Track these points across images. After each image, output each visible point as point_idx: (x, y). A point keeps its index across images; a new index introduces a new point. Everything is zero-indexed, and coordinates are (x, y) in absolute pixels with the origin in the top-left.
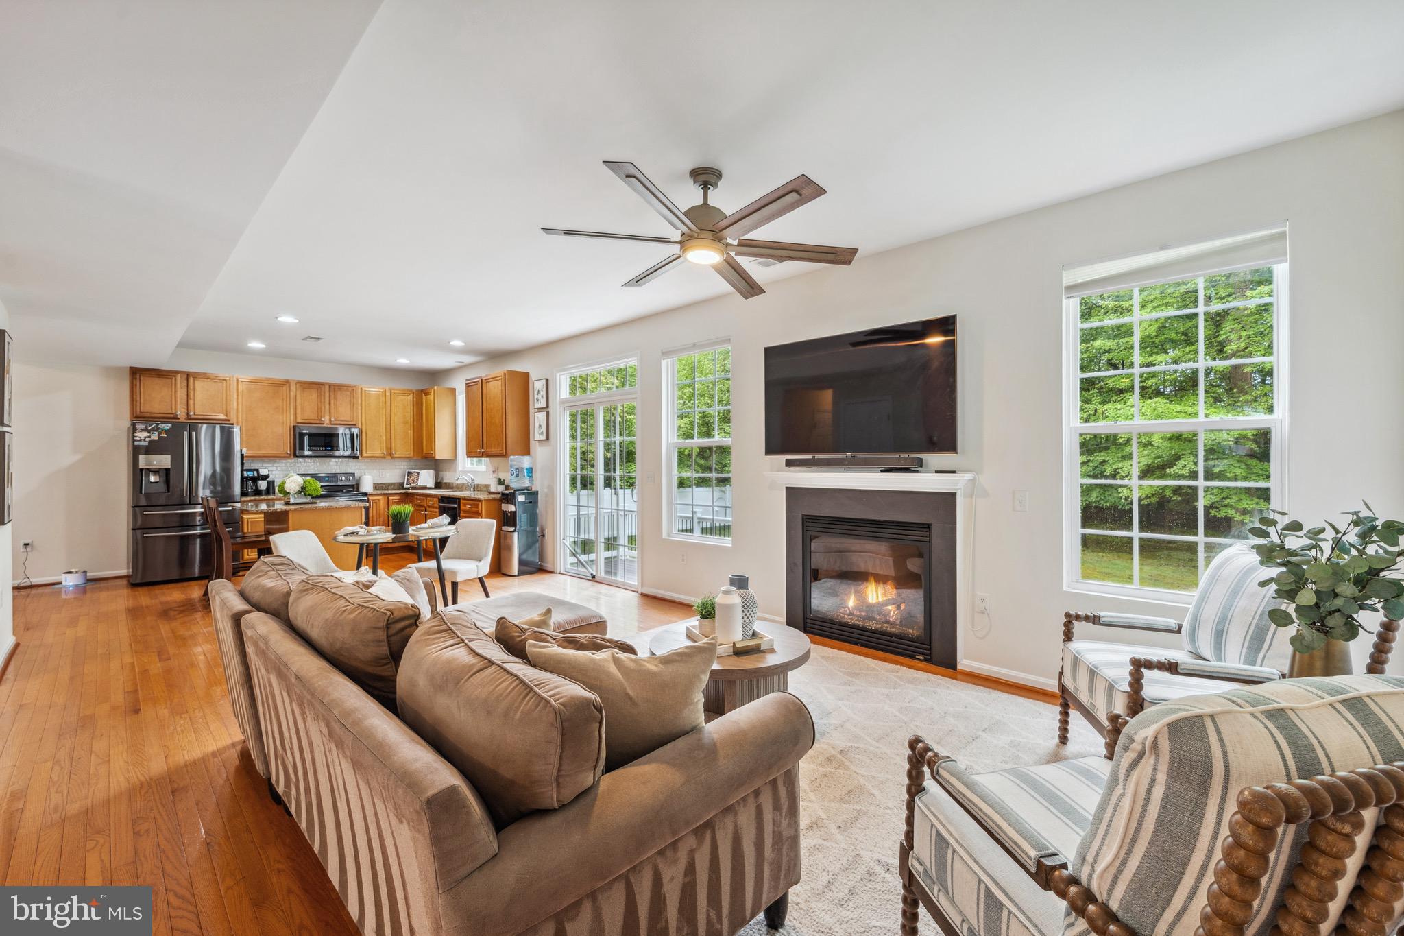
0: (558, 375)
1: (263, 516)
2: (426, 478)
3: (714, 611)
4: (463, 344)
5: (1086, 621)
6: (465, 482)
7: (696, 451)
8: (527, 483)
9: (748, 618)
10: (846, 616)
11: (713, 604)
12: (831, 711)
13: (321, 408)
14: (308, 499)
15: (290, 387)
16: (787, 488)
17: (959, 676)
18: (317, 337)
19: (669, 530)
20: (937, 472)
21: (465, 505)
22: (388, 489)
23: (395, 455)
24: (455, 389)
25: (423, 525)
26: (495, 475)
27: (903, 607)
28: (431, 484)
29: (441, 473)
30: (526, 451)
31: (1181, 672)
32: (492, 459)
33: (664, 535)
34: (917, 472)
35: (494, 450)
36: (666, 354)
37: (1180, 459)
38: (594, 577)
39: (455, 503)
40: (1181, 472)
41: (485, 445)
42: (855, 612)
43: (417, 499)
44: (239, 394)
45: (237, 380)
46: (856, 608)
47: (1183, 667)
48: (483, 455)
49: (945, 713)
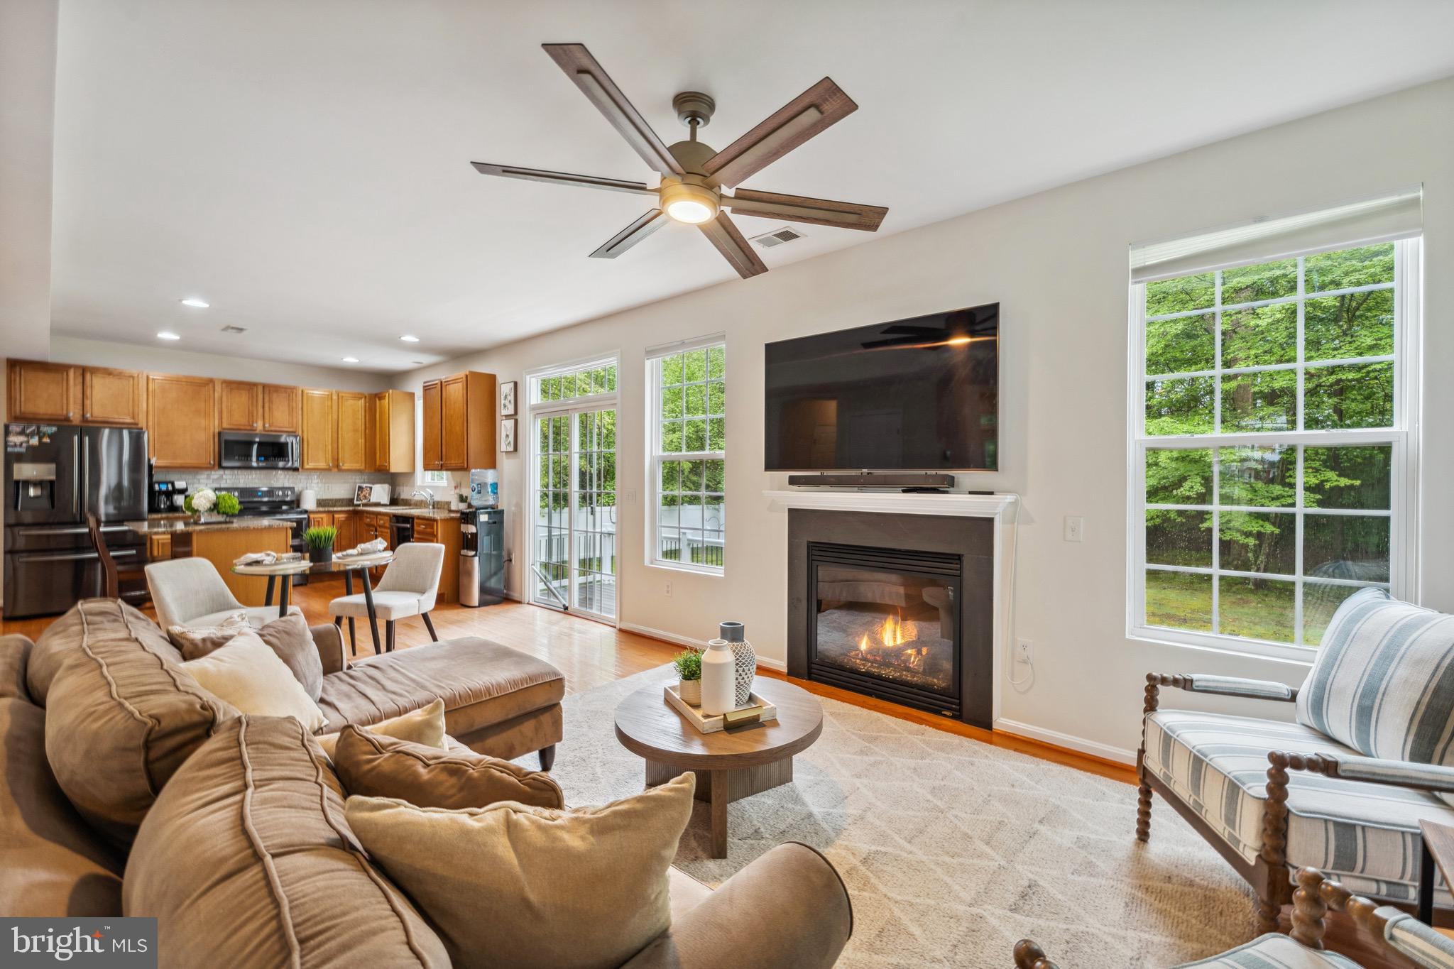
0: (528, 377)
1: (169, 536)
2: (380, 493)
3: (700, 670)
4: (417, 340)
5: (1174, 686)
6: (424, 499)
7: (687, 466)
8: (491, 501)
9: (743, 679)
10: (858, 661)
11: (698, 661)
12: (847, 794)
13: (253, 413)
14: (221, 518)
15: (214, 387)
16: (790, 510)
17: (995, 738)
18: (240, 327)
19: (652, 556)
20: (971, 493)
21: (419, 525)
22: (335, 506)
23: (343, 468)
24: (414, 394)
25: (350, 551)
26: (457, 491)
27: (924, 651)
28: (386, 500)
29: (398, 488)
30: (492, 465)
31: (1343, 774)
32: (454, 473)
33: (647, 562)
34: (946, 492)
35: (454, 462)
36: (650, 353)
37: (1186, 480)
38: (566, 608)
39: (408, 523)
40: (1188, 494)
41: (444, 458)
42: (869, 656)
43: (367, 517)
44: (150, 394)
45: (148, 378)
46: (870, 651)
47: (1344, 767)
48: (441, 468)
49: (989, 796)
